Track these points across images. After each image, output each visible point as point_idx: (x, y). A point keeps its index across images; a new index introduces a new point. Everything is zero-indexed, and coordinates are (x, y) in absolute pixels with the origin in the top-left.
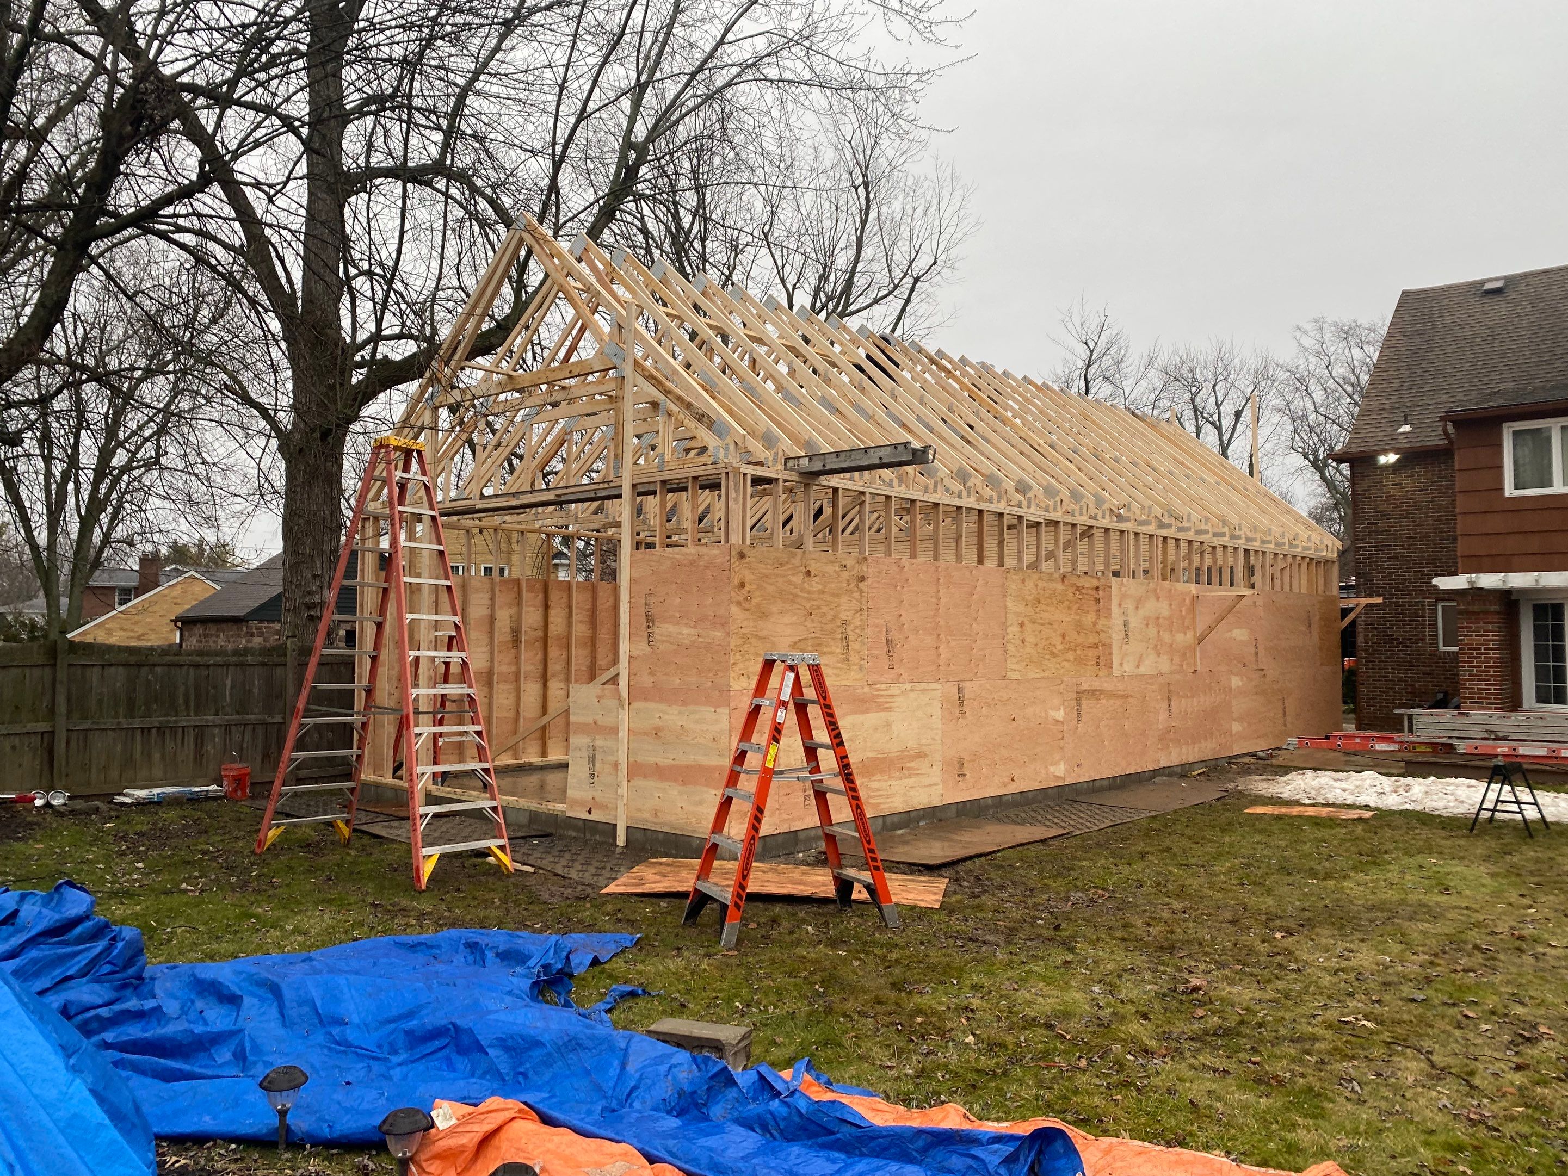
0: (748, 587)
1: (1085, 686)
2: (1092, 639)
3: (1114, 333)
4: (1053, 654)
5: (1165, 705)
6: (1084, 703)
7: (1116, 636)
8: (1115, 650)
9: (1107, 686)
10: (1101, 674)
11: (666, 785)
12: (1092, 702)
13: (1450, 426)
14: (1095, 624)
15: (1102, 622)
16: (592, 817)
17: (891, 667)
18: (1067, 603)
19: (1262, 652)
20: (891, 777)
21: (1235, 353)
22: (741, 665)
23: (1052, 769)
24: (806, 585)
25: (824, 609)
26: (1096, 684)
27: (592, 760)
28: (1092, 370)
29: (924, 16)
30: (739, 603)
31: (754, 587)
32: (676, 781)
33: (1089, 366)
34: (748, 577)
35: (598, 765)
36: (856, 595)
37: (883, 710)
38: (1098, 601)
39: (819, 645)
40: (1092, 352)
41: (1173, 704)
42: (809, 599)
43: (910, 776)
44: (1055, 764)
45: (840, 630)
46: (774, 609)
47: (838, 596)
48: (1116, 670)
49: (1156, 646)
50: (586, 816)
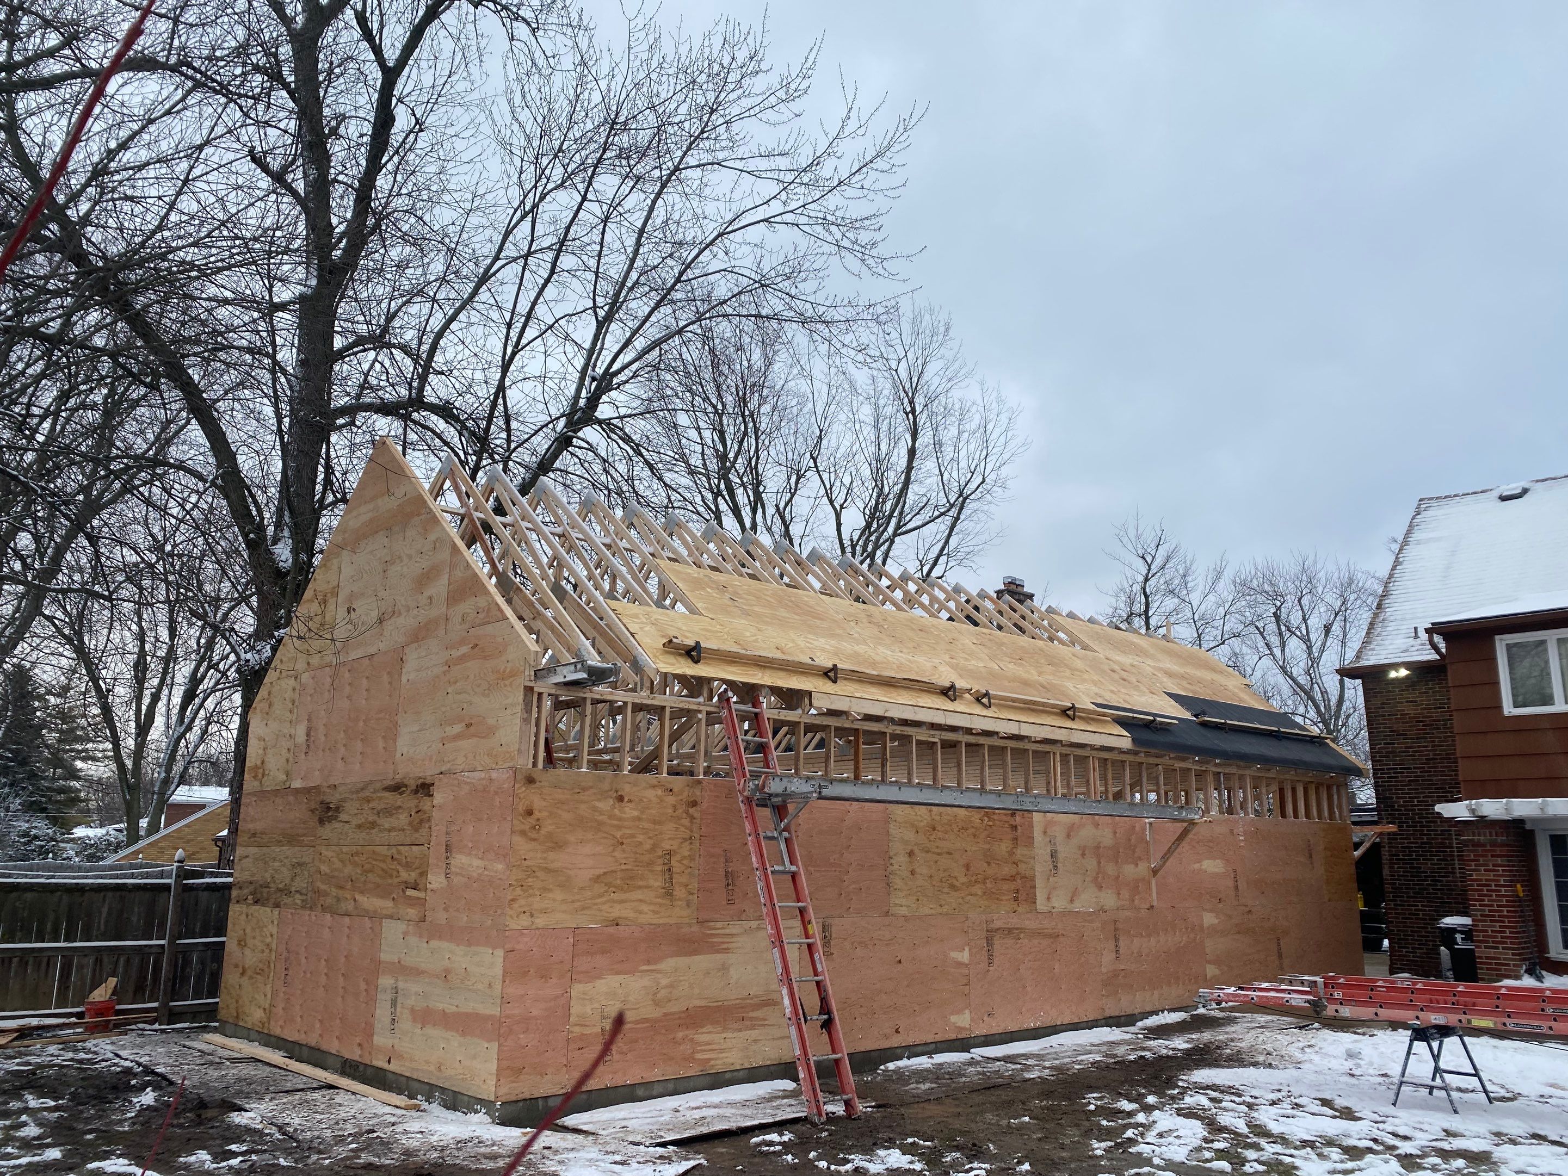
0: (537, 814)
1: (998, 924)
2: (1007, 870)
3: (1173, 547)
4: (953, 887)
5: (1111, 944)
6: (997, 943)
7: (1041, 867)
8: (1039, 883)
9: (1031, 923)
10: (1020, 909)
11: (449, 1034)
12: (1009, 942)
13: (1437, 639)
14: (1011, 853)
15: (1020, 851)
16: (392, 1067)
17: (730, 902)
18: (971, 831)
19: (1242, 885)
20: (725, 1029)
21: (1319, 566)
22: (523, 902)
23: (953, 1019)
24: (616, 811)
25: (641, 838)
26: (1014, 921)
27: (394, 1003)
28: (1152, 582)
29: (874, 252)
30: (523, 833)
31: (545, 814)
32: (457, 1031)
33: (1147, 579)
34: (538, 803)
35: (398, 1009)
36: (686, 822)
37: (718, 952)
38: (1014, 828)
39: (631, 878)
40: (1149, 566)
41: (1121, 943)
42: (619, 828)
43: (753, 1028)
44: (959, 1012)
45: (660, 861)
46: (571, 838)
47: (660, 823)
48: (1041, 904)
49: (1096, 879)
50: (384, 1065)
